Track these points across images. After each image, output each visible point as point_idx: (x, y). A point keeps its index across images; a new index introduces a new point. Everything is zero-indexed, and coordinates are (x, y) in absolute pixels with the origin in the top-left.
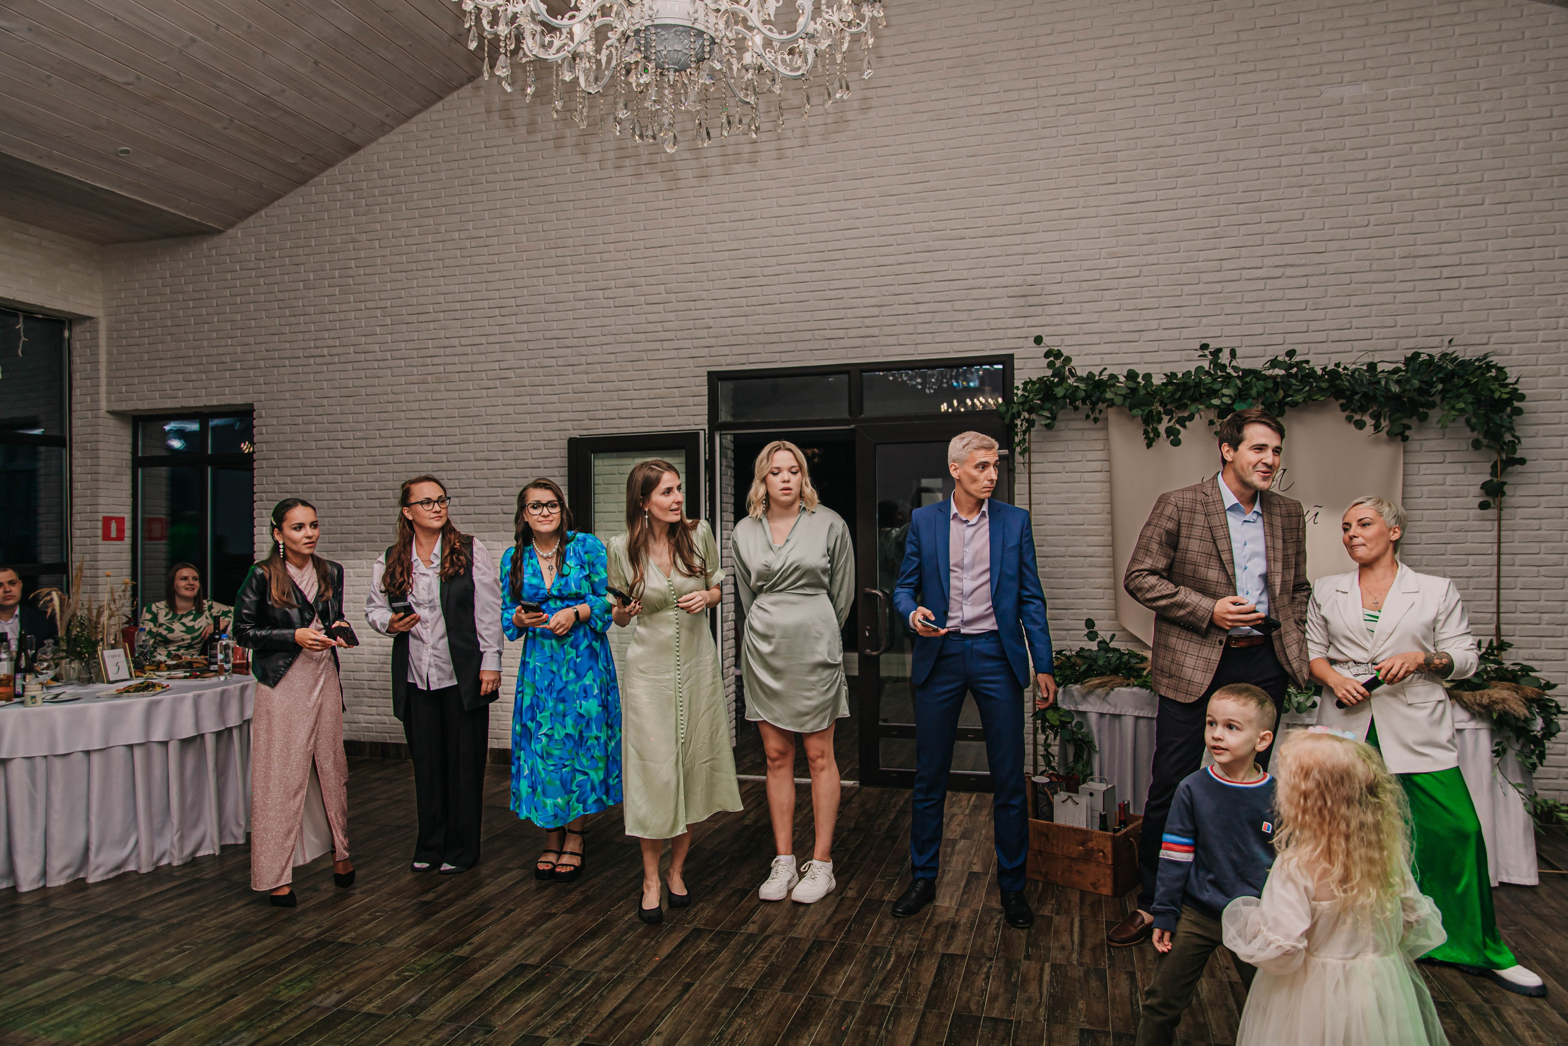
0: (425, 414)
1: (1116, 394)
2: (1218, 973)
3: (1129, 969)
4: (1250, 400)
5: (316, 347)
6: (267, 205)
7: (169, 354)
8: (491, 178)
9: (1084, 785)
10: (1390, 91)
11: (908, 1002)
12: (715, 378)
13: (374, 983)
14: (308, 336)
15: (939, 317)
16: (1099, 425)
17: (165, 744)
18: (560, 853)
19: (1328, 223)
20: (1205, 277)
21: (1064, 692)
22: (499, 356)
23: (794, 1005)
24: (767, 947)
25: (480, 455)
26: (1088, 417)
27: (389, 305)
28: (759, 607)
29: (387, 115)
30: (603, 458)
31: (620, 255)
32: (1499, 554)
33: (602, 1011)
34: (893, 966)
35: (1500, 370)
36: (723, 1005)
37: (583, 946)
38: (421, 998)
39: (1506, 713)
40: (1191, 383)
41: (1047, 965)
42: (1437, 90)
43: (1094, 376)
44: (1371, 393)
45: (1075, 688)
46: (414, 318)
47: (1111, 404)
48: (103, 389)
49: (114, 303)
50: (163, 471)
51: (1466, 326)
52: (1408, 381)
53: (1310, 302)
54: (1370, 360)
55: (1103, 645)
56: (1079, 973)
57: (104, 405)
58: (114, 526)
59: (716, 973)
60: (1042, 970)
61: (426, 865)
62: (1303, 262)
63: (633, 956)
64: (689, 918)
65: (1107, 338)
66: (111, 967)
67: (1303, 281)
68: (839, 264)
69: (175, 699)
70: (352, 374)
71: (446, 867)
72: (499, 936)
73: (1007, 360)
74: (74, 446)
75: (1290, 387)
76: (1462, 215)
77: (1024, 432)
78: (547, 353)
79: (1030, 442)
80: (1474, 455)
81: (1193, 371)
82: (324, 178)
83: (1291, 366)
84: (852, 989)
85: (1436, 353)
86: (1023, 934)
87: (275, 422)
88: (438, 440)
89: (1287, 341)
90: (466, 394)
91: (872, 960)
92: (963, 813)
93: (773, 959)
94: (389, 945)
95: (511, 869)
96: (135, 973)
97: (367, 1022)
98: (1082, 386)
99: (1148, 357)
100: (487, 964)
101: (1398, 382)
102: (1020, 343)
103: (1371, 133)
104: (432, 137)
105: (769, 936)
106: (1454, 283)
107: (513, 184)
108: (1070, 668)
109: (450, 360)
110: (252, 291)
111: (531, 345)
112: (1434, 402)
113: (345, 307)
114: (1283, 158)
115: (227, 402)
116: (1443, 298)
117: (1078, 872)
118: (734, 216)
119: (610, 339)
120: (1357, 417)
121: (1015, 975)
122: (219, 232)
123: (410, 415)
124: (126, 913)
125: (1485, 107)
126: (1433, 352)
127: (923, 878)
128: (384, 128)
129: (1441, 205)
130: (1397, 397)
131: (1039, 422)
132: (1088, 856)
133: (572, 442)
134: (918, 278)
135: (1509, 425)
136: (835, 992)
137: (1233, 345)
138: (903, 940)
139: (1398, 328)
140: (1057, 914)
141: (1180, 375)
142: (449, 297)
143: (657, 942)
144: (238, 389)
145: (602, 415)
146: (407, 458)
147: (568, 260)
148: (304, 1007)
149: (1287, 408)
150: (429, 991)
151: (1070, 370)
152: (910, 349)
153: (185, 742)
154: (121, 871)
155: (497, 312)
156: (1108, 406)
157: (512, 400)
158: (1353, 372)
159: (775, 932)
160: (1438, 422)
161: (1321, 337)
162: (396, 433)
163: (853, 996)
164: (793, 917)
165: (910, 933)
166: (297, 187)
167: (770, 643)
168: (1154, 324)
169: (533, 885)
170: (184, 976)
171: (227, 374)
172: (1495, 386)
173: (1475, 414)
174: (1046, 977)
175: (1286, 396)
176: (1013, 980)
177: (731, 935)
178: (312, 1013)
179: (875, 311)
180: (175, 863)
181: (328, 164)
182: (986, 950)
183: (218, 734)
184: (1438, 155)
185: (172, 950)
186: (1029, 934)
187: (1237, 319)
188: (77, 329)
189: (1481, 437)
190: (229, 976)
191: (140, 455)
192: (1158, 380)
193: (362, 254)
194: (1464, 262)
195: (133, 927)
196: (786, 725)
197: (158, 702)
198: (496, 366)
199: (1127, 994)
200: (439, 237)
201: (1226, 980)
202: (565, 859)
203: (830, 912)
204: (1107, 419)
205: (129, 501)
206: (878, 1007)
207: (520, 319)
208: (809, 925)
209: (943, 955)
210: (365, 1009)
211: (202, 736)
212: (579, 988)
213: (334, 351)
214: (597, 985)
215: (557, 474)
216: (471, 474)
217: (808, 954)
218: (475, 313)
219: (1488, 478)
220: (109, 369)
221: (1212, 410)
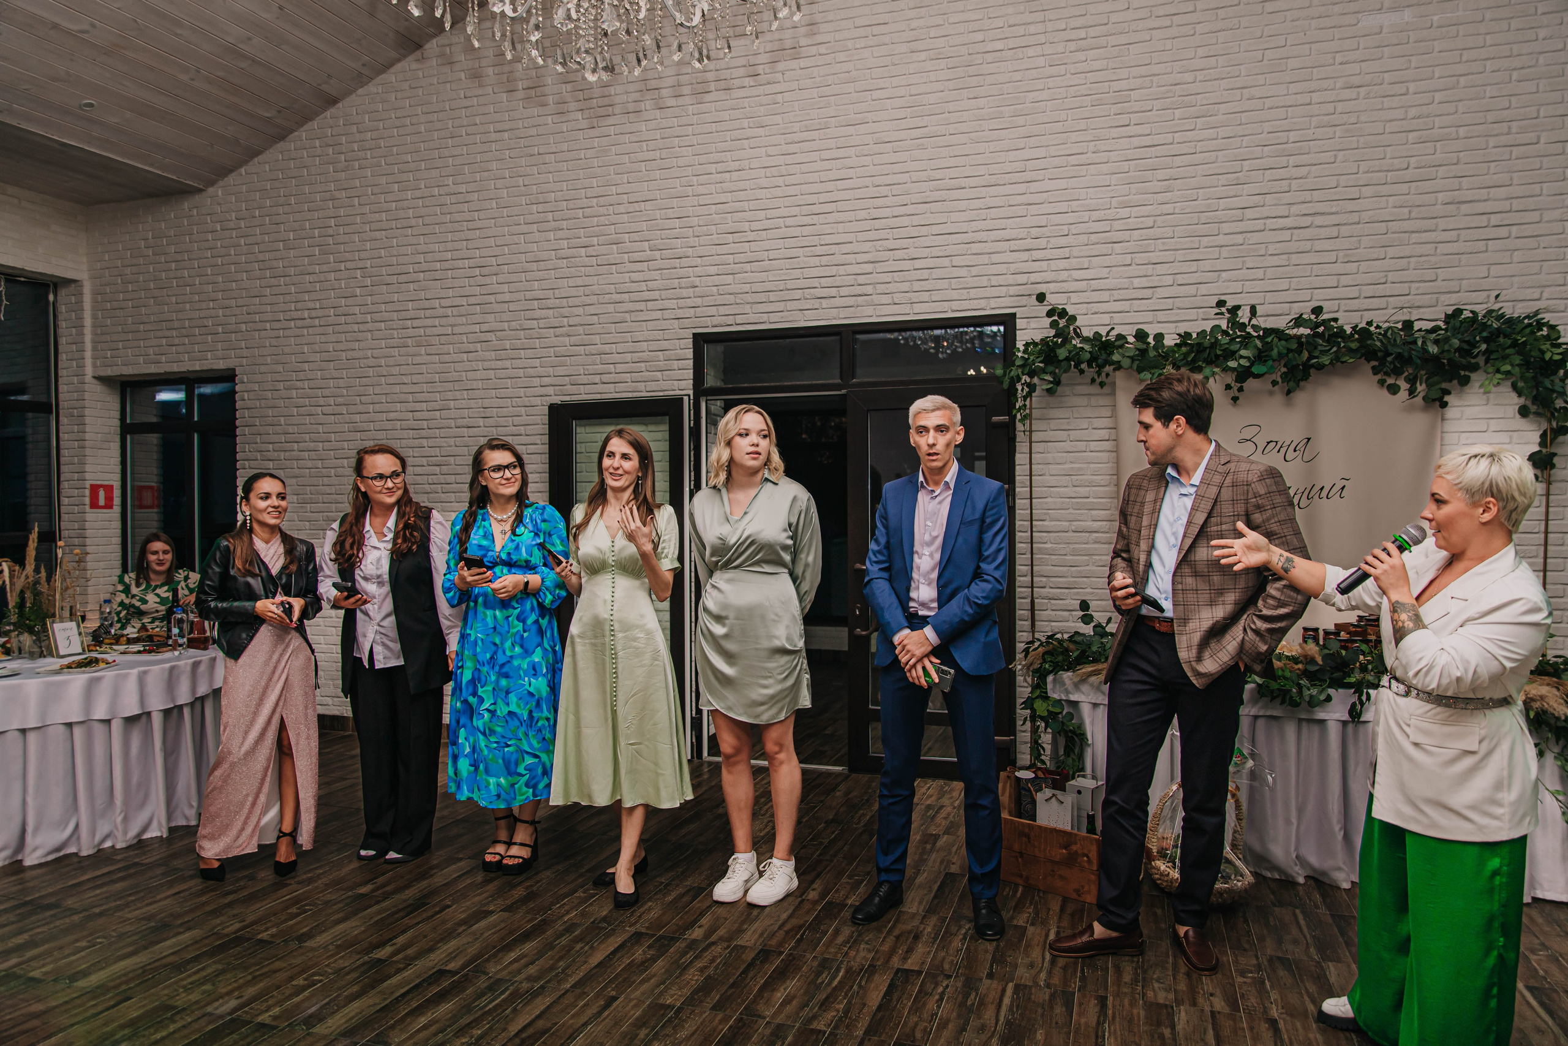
0: (405, 379)
1: (1123, 356)
2: (1200, 1000)
3: (1101, 993)
4: (1270, 363)
5: (296, 310)
6: (246, 162)
7: (152, 318)
8: (470, 130)
9: (1073, 782)
10: (1435, 18)
11: (847, 1027)
12: (701, 341)
13: (278, 987)
14: (288, 298)
15: (937, 273)
16: (1106, 390)
17: (107, 722)
18: (509, 844)
19: (1364, 166)
20: (1226, 228)
21: (1054, 680)
22: (478, 318)
23: (721, 1027)
24: (708, 956)
25: (461, 422)
26: (1093, 381)
27: (368, 265)
28: (714, 586)
29: (364, 65)
30: (585, 426)
31: (602, 210)
32: (1546, 532)
33: (510, 1029)
34: (840, 982)
35: (1553, 328)
36: (644, 1024)
37: (511, 950)
38: (322, 1007)
39: (1545, 712)
40: (1207, 343)
41: (1011, 985)
42: (1488, 15)
43: (1101, 336)
44: (1406, 354)
45: (1067, 676)
46: (394, 279)
47: (1118, 367)
48: (88, 354)
49: (99, 266)
50: (154, 438)
51: (1516, 279)
52: (1447, 340)
53: (1341, 254)
54: (1406, 318)
55: (1099, 629)
56: (1044, 996)
57: (89, 370)
58: (102, 494)
59: (646, 986)
60: (1004, 991)
61: (372, 853)
62: (1334, 210)
63: (561, 963)
64: (633, 920)
65: (1117, 295)
66: (14, 961)
67: (1334, 231)
68: (831, 218)
69: (118, 676)
70: (333, 338)
71: (392, 855)
72: (425, 936)
73: (1008, 321)
74: (61, 412)
75: (1316, 348)
76: (1514, 156)
77: (1025, 398)
78: (529, 314)
79: (1031, 408)
80: (1521, 423)
81: (1208, 330)
82: (303, 133)
83: (1317, 325)
84: (789, 1009)
85: (1481, 310)
86: (991, 947)
87: (256, 387)
88: (418, 406)
89: (1315, 297)
90: (446, 358)
91: (819, 974)
92: (952, 804)
93: (711, 971)
94: (308, 944)
95: (461, 859)
96: (36, 969)
97: (257, 1034)
98: (1087, 347)
99: (1161, 316)
100: (404, 969)
101: (1436, 342)
102: (1024, 301)
103: (1413, 65)
104: (411, 88)
105: (713, 943)
106: (1503, 232)
107: (494, 136)
108: (1062, 653)
109: (429, 322)
110: (232, 253)
111: (512, 307)
112: (1477, 364)
113: (325, 268)
114: (1314, 95)
115: (209, 367)
116: (1490, 248)
117: (1061, 877)
118: (721, 167)
119: (593, 299)
120: (1390, 381)
121: (973, 996)
122: (200, 191)
123: (391, 380)
124: (53, 900)
125: (1542, 33)
126: (1477, 308)
127: (888, 882)
128: (361, 80)
129: (1491, 145)
130: (1436, 358)
131: (1041, 387)
132: (1071, 860)
133: (553, 409)
134: (914, 232)
135: (1561, 390)
136: (769, 1012)
137: (1253, 302)
138: (858, 951)
139: (1439, 283)
140: (1032, 924)
141: (1194, 336)
142: (429, 257)
143: (592, 947)
144: (220, 353)
145: (584, 379)
146: (389, 425)
147: (550, 216)
148: (198, 1013)
149: (1312, 371)
150: (334, 999)
151: (1075, 330)
152: (906, 309)
153: (130, 721)
154: (62, 853)
155: (477, 271)
156: (1115, 370)
157: (493, 364)
158: (1386, 331)
159: (721, 939)
160: (1480, 387)
161: (1353, 292)
162: (376, 398)
163: (788, 1017)
164: (743, 922)
165: (867, 943)
166: (276, 143)
167: (724, 625)
168: (1169, 280)
169: (479, 878)
170: (85, 974)
171: (209, 337)
172: (1546, 346)
173: (1522, 377)
174: (1007, 1000)
175: (1311, 357)
176: (969, 1003)
177: (673, 940)
178: (203, 1022)
179: (868, 268)
180: (119, 846)
181: (307, 118)
182: (946, 966)
183: (167, 713)
184: (1489, 88)
185: (84, 944)
186: (997, 947)
187: (1260, 273)
188: (63, 293)
189: (1529, 403)
190: (131, 975)
191: (128, 421)
192: (1170, 341)
193: (342, 212)
194: (1514, 208)
195: (52, 916)
196: (739, 715)
197: (99, 679)
198: (477, 328)
199: (1094, 1024)
200: (418, 193)
201: (1207, 1009)
202: (515, 850)
203: (784, 916)
204: (1114, 383)
205: (118, 469)
206: (813, 1031)
207: (501, 278)
208: (759, 932)
209: (898, 970)
210: (260, 1019)
211: (149, 714)
212: (493, 1000)
213: (314, 314)
214: (515, 995)
215: (539, 442)
216: (452, 441)
217: (751, 965)
218: (457, 273)
219: (1536, 448)
220: (94, 334)
221: (1229, 373)
